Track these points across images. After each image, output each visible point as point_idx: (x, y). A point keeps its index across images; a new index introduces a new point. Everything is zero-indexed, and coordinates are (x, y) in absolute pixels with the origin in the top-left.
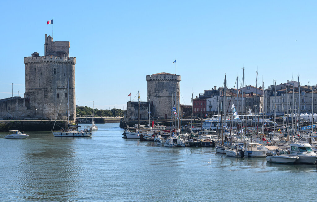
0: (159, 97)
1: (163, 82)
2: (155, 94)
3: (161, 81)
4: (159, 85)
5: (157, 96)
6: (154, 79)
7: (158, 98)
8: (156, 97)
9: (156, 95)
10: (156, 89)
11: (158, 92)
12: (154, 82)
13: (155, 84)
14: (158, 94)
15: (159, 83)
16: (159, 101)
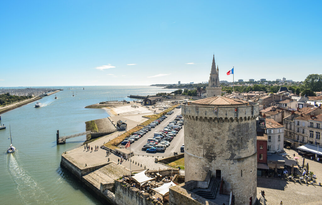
0: (240, 160)
1: (248, 124)
2: (228, 154)
3: (244, 122)
4: (240, 131)
5: (235, 157)
6: (229, 117)
7: (237, 164)
8: (232, 162)
9: (233, 155)
10: (231, 141)
11: (236, 148)
12: (227, 125)
13: (229, 130)
14: (237, 153)
15: (239, 126)
16: (239, 171)
